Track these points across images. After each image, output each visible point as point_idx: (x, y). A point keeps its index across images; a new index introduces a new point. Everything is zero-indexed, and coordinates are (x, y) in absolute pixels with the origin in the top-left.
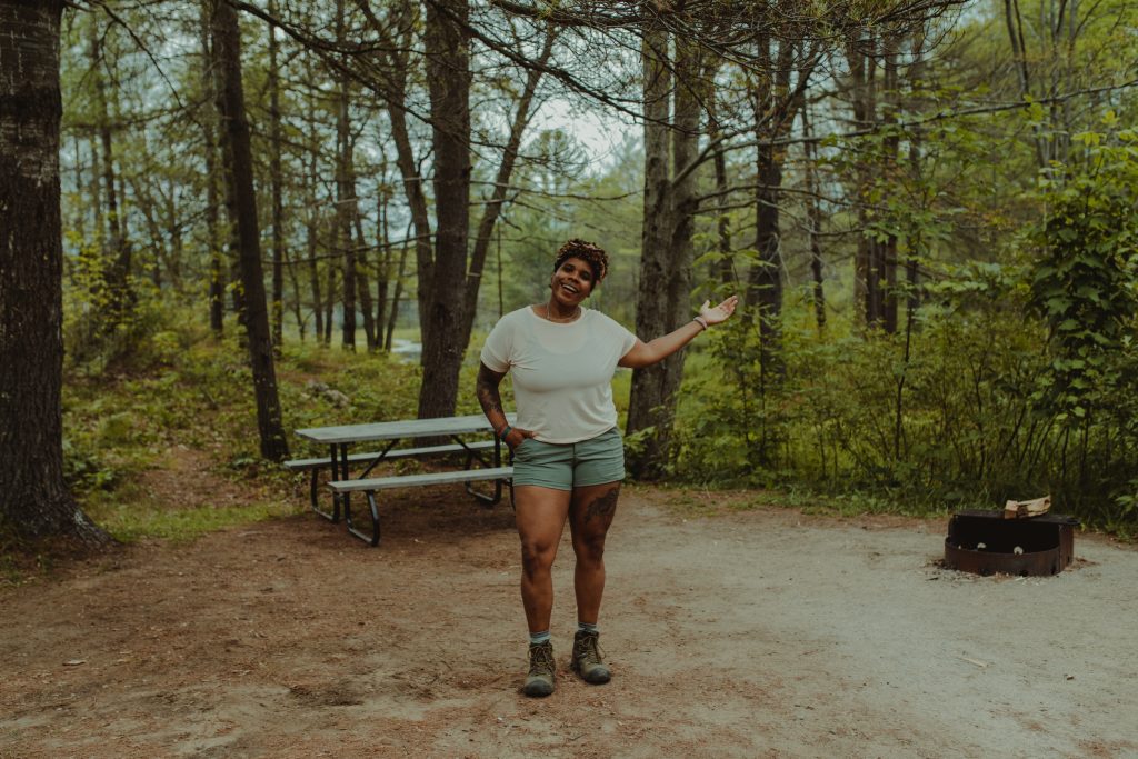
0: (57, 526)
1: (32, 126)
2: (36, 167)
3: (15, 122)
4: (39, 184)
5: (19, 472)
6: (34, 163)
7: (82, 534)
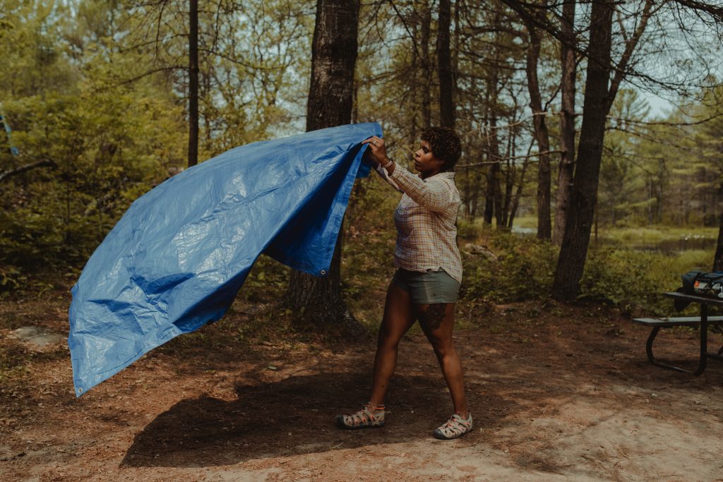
0: (335, 318)
1: (340, 63)
2: (340, 89)
3: (331, 61)
4: (341, 100)
5: (315, 282)
6: (339, 87)
7: (349, 325)
